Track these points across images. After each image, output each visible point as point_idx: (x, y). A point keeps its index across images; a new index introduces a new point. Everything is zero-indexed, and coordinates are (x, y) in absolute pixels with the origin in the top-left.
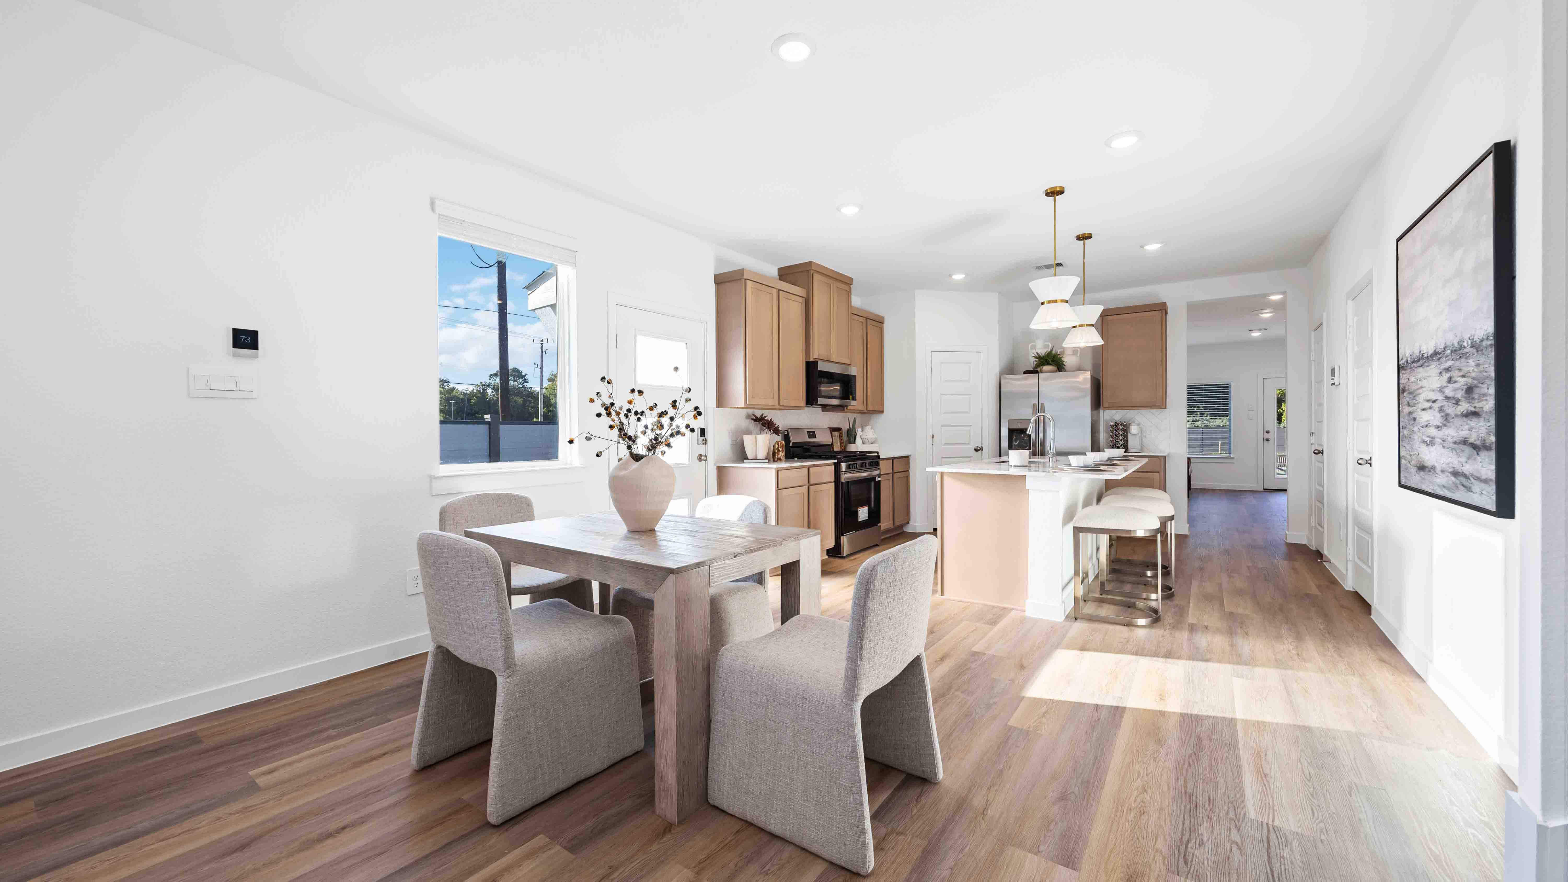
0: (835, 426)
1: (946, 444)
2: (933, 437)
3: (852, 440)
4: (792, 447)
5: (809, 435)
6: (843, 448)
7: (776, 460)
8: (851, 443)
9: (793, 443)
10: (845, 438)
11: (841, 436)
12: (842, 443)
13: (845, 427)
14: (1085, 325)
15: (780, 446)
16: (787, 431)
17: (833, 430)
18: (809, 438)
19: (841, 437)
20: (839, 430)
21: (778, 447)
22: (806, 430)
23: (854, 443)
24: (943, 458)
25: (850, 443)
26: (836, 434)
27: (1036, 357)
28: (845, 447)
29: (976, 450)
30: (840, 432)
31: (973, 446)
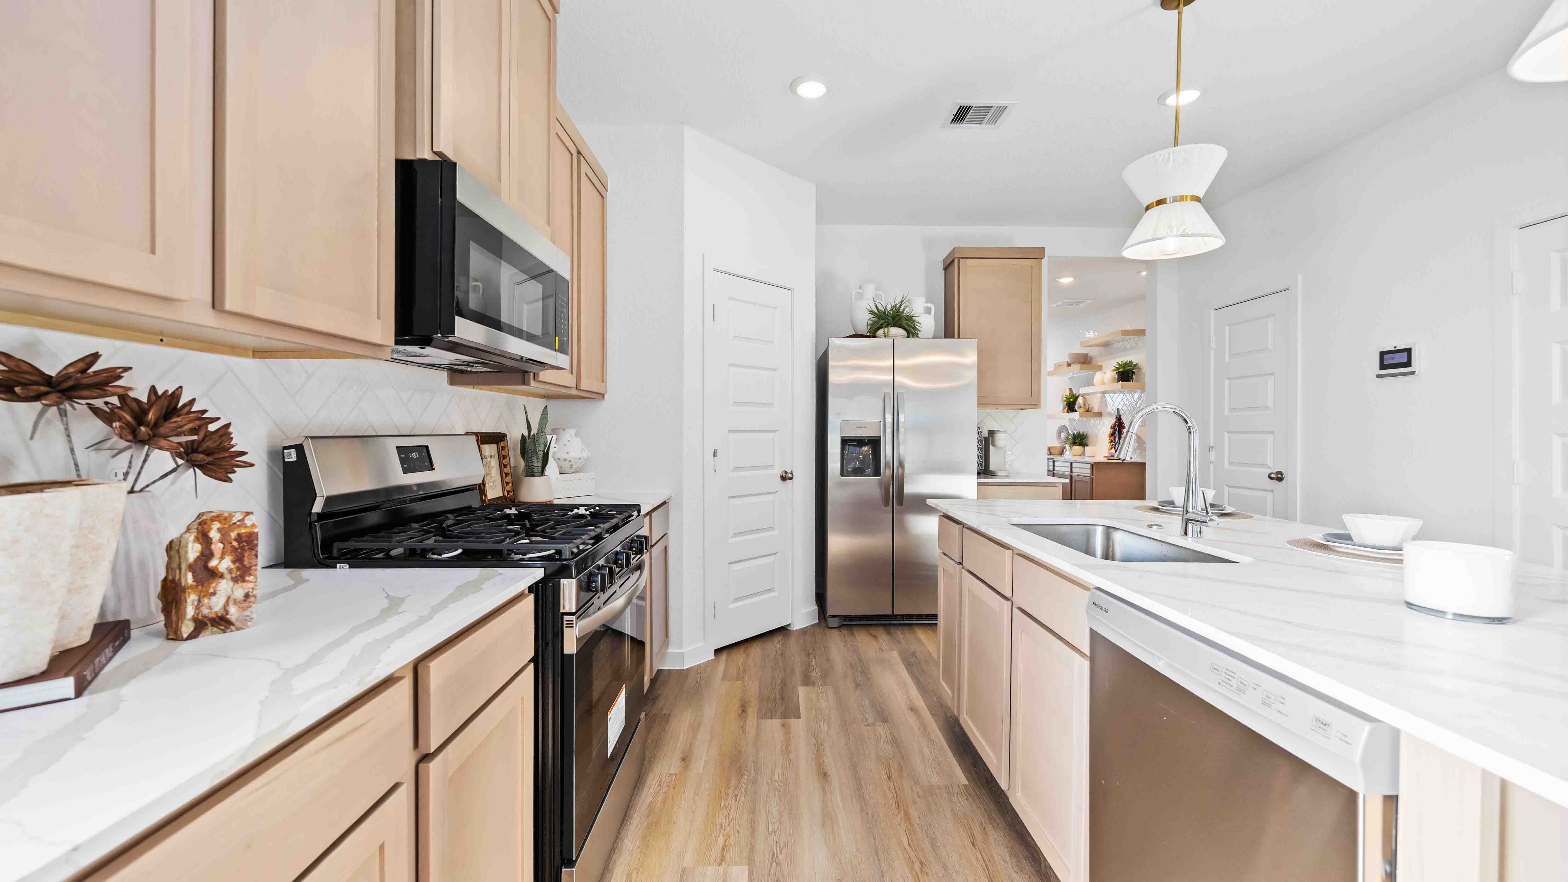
0: (488, 427)
1: (736, 469)
2: (715, 453)
3: (537, 464)
4: (321, 516)
5: (403, 461)
6: (508, 488)
7: (187, 628)
8: (533, 475)
9: (329, 500)
10: (516, 461)
11: (502, 457)
12: (507, 475)
13: (515, 432)
14: (1189, 198)
15: (217, 547)
16: (299, 448)
17: (485, 438)
18: (406, 471)
19: (504, 457)
20: (496, 438)
21: (206, 555)
22: (392, 445)
23: (542, 474)
24: (730, 497)
25: (530, 472)
26: (490, 450)
27: (871, 312)
28: (516, 485)
29: (784, 478)
30: (502, 444)
31: (778, 472)
